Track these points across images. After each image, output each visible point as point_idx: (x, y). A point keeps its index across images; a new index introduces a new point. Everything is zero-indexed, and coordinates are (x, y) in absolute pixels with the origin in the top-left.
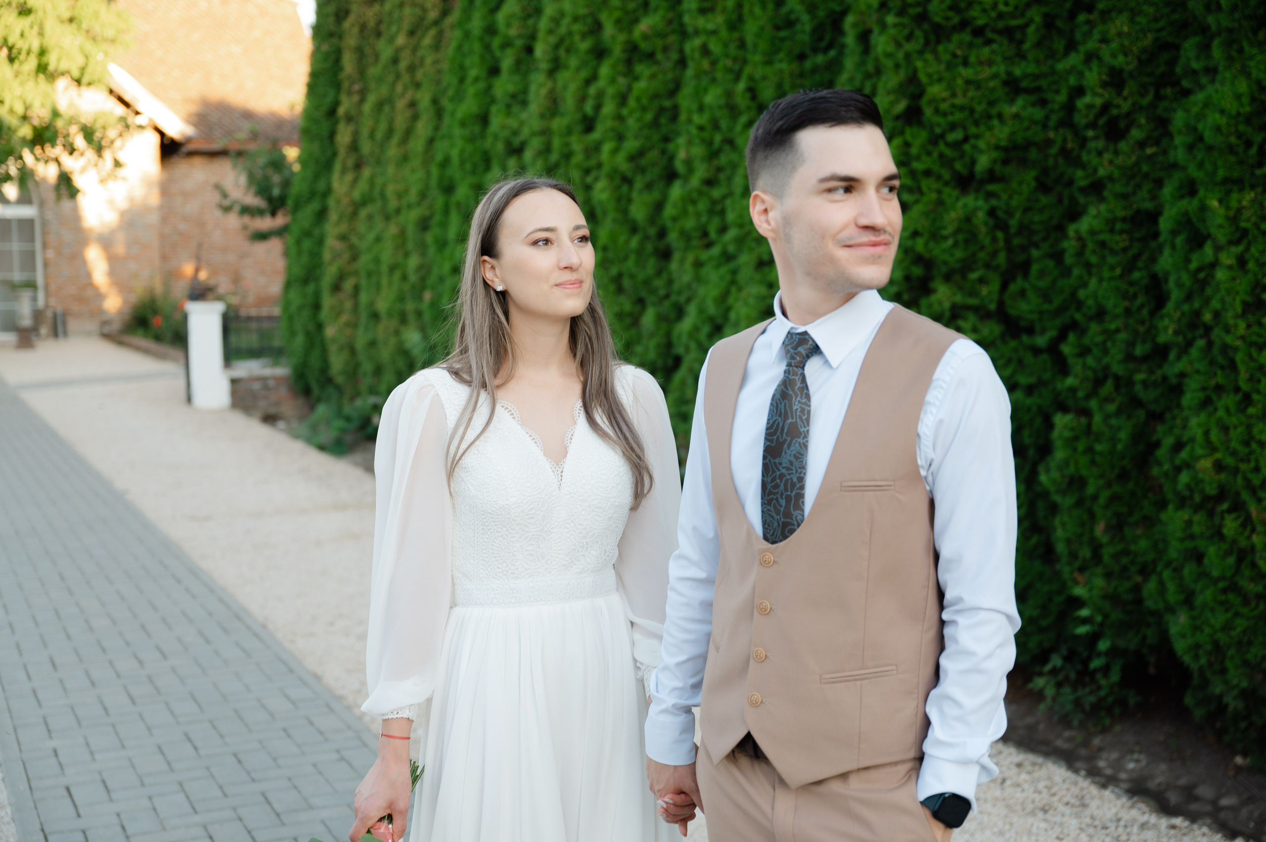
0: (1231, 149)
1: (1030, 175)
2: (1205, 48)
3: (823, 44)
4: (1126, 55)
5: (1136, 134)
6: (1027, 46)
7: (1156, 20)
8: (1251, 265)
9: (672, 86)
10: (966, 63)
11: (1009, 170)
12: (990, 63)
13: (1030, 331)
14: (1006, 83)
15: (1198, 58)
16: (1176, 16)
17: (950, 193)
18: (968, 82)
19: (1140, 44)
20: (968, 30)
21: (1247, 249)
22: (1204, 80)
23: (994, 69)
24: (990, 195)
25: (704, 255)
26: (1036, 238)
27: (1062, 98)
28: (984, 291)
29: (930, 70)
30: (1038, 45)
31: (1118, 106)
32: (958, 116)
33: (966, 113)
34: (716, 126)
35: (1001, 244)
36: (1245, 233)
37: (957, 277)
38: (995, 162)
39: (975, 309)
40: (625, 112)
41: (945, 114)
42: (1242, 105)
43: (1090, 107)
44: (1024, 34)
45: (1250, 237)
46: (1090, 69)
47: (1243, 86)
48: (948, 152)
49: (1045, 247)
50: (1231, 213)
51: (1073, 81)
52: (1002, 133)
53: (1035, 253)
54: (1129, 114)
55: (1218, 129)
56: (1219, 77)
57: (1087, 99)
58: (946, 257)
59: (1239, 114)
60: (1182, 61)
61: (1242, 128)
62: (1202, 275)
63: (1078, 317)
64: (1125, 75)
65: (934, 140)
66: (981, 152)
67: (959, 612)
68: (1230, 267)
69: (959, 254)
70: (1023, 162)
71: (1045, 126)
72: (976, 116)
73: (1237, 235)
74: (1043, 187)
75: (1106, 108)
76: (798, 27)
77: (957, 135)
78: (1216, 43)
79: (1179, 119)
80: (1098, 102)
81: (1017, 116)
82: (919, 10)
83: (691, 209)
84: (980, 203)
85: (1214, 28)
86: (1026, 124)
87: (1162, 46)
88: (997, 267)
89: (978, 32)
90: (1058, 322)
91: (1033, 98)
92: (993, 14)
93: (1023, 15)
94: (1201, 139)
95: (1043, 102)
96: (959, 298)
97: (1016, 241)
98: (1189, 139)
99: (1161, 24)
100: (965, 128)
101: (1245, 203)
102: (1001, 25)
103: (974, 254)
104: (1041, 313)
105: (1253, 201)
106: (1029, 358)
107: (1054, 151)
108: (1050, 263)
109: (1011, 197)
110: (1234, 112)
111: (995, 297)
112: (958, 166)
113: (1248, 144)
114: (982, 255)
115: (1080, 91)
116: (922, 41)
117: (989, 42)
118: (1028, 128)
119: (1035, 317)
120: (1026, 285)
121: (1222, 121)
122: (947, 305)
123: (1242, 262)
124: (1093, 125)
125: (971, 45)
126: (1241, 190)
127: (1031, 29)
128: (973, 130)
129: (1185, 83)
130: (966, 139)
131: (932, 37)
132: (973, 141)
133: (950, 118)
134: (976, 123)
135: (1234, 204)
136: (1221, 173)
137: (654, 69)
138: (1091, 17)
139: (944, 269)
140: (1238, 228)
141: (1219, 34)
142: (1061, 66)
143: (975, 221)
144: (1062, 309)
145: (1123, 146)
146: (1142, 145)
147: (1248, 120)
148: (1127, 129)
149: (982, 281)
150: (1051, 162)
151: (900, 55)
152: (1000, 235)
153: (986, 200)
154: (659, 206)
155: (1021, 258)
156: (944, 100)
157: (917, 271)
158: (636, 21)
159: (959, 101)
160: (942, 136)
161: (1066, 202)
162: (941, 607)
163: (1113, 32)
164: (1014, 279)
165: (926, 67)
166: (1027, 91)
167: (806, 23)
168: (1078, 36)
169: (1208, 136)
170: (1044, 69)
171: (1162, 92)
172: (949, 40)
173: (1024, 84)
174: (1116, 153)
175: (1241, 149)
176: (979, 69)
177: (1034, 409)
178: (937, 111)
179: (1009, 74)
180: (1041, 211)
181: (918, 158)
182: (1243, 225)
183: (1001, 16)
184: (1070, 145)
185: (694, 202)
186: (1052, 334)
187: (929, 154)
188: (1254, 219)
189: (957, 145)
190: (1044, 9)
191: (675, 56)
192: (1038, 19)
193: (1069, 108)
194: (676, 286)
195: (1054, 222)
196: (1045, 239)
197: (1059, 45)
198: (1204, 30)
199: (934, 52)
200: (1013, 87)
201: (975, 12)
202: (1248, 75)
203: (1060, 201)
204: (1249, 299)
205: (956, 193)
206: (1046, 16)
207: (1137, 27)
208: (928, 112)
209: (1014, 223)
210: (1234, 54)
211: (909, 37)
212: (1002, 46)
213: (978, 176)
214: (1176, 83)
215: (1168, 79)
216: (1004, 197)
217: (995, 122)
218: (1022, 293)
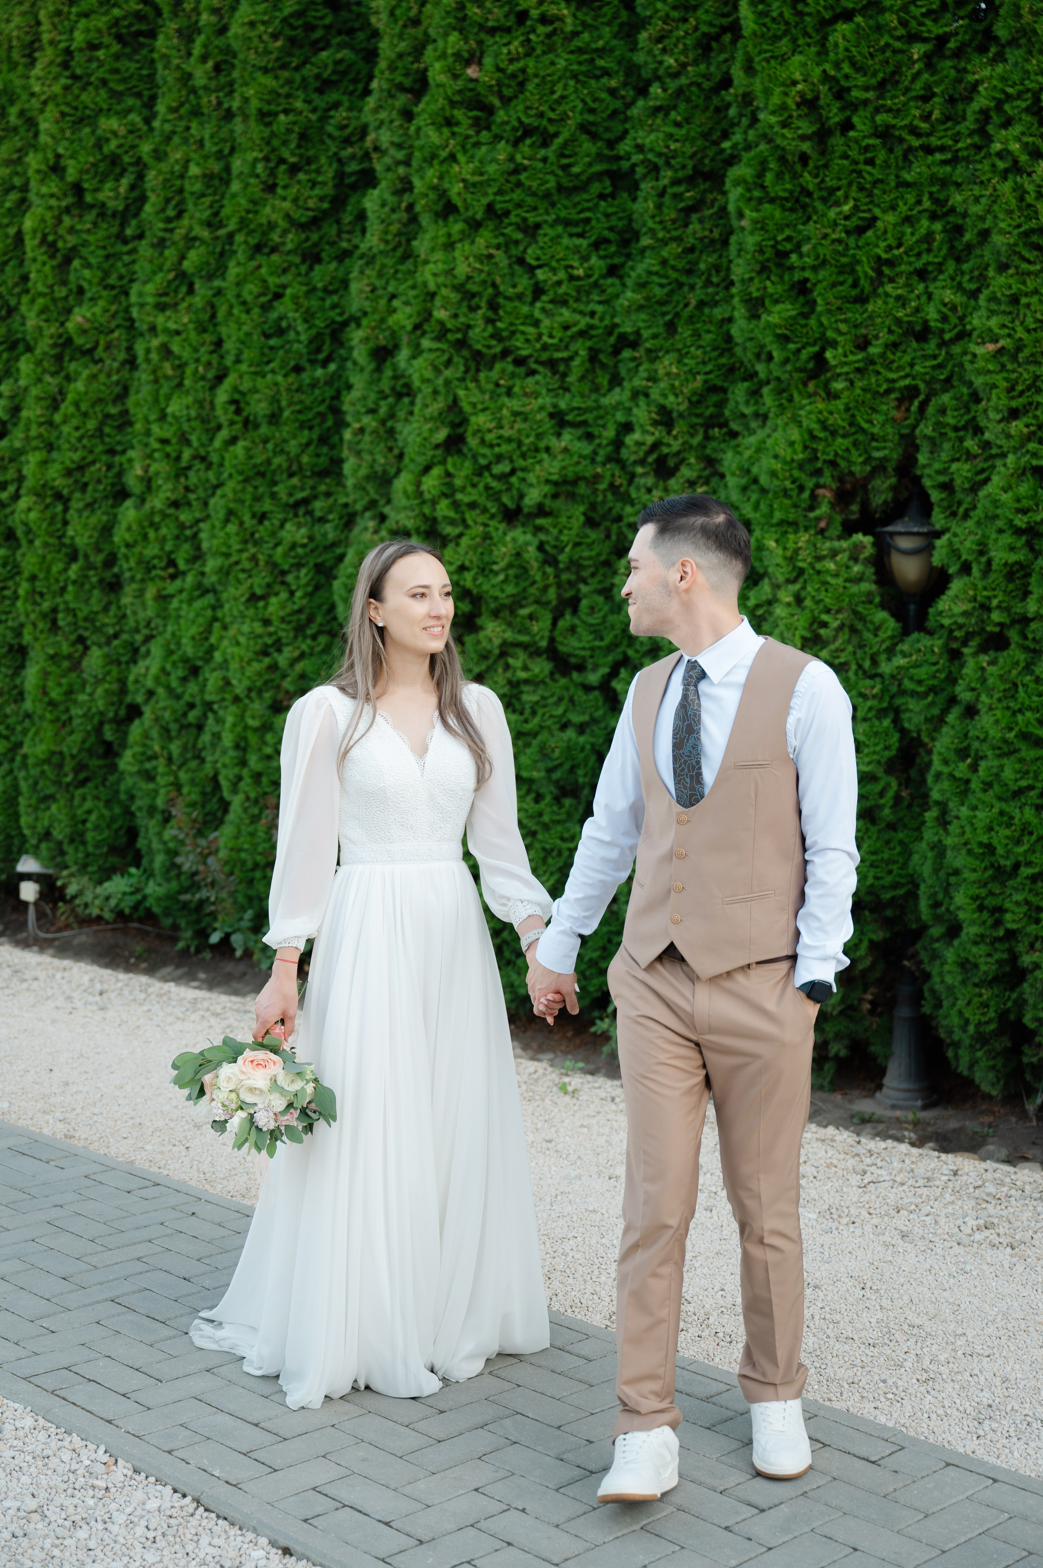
0: (786, 493)
1: (578, 511)
2: (755, 394)
3: (321, 356)
4: (676, 396)
5: (686, 472)
6: (571, 379)
7: (704, 363)
8: (808, 603)
9: (118, 390)
10: (509, 393)
11: (559, 504)
12: (536, 395)
13: (581, 668)
14: (551, 416)
15: (747, 403)
16: (723, 361)
17: (497, 527)
18: (515, 414)
19: (690, 386)
20: (510, 359)
21: (804, 588)
22: (754, 425)
23: (540, 401)
24: (539, 529)
25: (171, 587)
26: (585, 574)
27: (610, 433)
28: (535, 627)
29: (474, 400)
30: (582, 378)
31: (669, 445)
32: (505, 448)
33: (514, 445)
34: (184, 440)
35: (551, 579)
36: (801, 571)
37: (506, 613)
38: (545, 496)
39: (524, 646)
40: (57, 418)
41: (491, 446)
42: (795, 452)
43: (639, 444)
44: (568, 366)
45: (806, 576)
46: (637, 405)
47: (795, 434)
48: (494, 484)
49: (594, 584)
50: (789, 553)
51: (620, 417)
52: (552, 467)
53: (584, 588)
54: (678, 453)
55: (773, 474)
56: (769, 423)
57: (637, 436)
58: (497, 593)
59: (793, 460)
60: (731, 405)
61: (796, 473)
62: (760, 612)
63: (630, 653)
64: (675, 415)
65: (480, 471)
66: (531, 485)
67: (814, 853)
68: (788, 605)
69: (511, 589)
70: (572, 496)
71: (593, 461)
72: (524, 449)
73: (794, 574)
74: (591, 522)
75: (655, 446)
76: (292, 335)
77: (503, 468)
78: (765, 390)
79: (729, 461)
80: (650, 440)
81: (566, 450)
82: (459, 336)
83: (152, 534)
84: (529, 537)
85: (762, 375)
86: (576, 459)
87: (713, 389)
88: (548, 603)
89: (520, 362)
90: (610, 658)
91: (580, 432)
92: (538, 346)
93: (567, 347)
94: (755, 481)
95: (589, 437)
96: (509, 635)
97: (565, 577)
98: (744, 481)
99: (709, 368)
100: (511, 461)
101: (800, 544)
102: (545, 356)
103: (525, 590)
104: (592, 649)
105: (808, 541)
106: (580, 696)
107: (602, 486)
108: (601, 599)
109: (561, 532)
110: (788, 458)
111: (547, 634)
112: (505, 499)
113: (801, 488)
114: (532, 590)
115: (627, 428)
116: (462, 368)
117: (533, 373)
118: (578, 463)
119: (587, 653)
120: (576, 621)
121: (777, 466)
122: (497, 642)
123: (799, 600)
124: (642, 462)
125: (513, 375)
126: (796, 532)
127: (576, 362)
128: (521, 463)
129: (734, 426)
130: (513, 472)
131: (473, 365)
132: (520, 474)
133: (497, 450)
134: (524, 456)
135: (791, 545)
136: (778, 516)
137: (95, 369)
138: (637, 355)
139: (493, 605)
140: (794, 567)
141: (768, 382)
142: (606, 401)
143: (526, 556)
144: (614, 646)
145: (672, 483)
146: (692, 484)
147: (801, 467)
148: (677, 468)
149: (531, 617)
150: (600, 498)
151: (440, 381)
152: (549, 570)
153: (534, 535)
154: (107, 530)
155: (570, 593)
156: (490, 431)
157: (466, 607)
158: (69, 311)
159: (506, 432)
160: (488, 467)
161: (614, 538)
162: (805, 850)
163: (661, 372)
164: (562, 615)
165: (467, 396)
166: (573, 425)
167: (302, 333)
168: (623, 372)
169: (764, 480)
170: (590, 403)
171: (711, 432)
172: (491, 369)
173: (569, 418)
174: (666, 490)
175: (794, 493)
176: (525, 400)
177: (588, 747)
178: (483, 441)
179: (555, 406)
180: (590, 546)
181: (463, 489)
182: (801, 564)
183: (545, 347)
184: (618, 482)
185: (156, 527)
186: (605, 670)
187: (474, 486)
188: (809, 560)
189: (503, 477)
190: (589, 344)
191: (122, 356)
192: (583, 353)
193: (618, 443)
194: (131, 622)
195: (603, 558)
196: (593, 575)
197: (603, 380)
198: (751, 376)
199: (476, 380)
200: (560, 420)
201: (518, 342)
202: (800, 424)
203: (608, 536)
204: (808, 635)
205: (502, 527)
206: (591, 349)
207: (686, 369)
208: (472, 442)
209: (563, 558)
210: (784, 401)
211: (448, 363)
212: (543, 378)
213: (526, 510)
214: (725, 424)
215: (716, 421)
216: (555, 531)
217: (545, 456)
218: (573, 629)
